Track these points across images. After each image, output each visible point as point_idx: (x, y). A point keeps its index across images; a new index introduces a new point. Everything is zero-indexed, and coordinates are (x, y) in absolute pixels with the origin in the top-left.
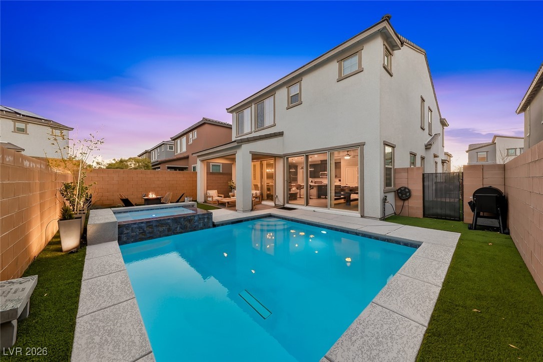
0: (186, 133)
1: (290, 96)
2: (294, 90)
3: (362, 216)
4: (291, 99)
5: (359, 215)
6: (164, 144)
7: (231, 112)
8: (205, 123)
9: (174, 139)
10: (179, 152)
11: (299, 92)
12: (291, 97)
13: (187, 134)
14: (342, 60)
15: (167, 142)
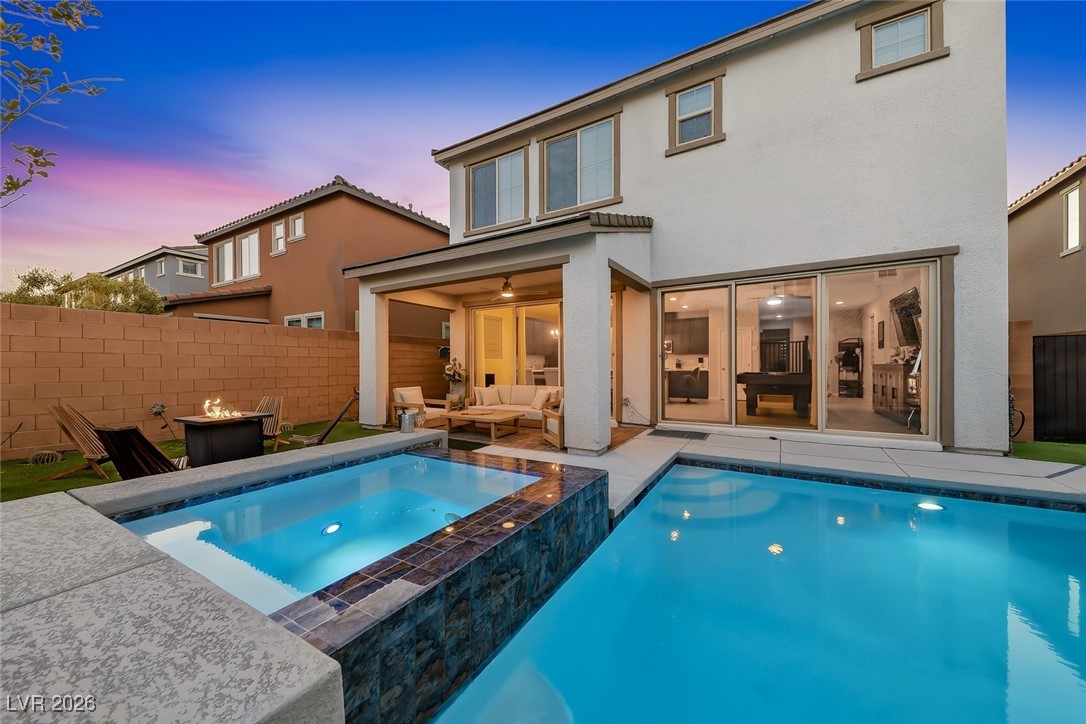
0: (260, 223)
1: (679, 118)
2: (694, 103)
3: (946, 449)
4: (681, 128)
5: (938, 446)
6: (164, 255)
7: (447, 163)
8: (339, 192)
9: (211, 241)
10: (228, 276)
11: (712, 108)
12: (682, 121)
13: (265, 228)
14: (872, 24)
15: (176, 249)
